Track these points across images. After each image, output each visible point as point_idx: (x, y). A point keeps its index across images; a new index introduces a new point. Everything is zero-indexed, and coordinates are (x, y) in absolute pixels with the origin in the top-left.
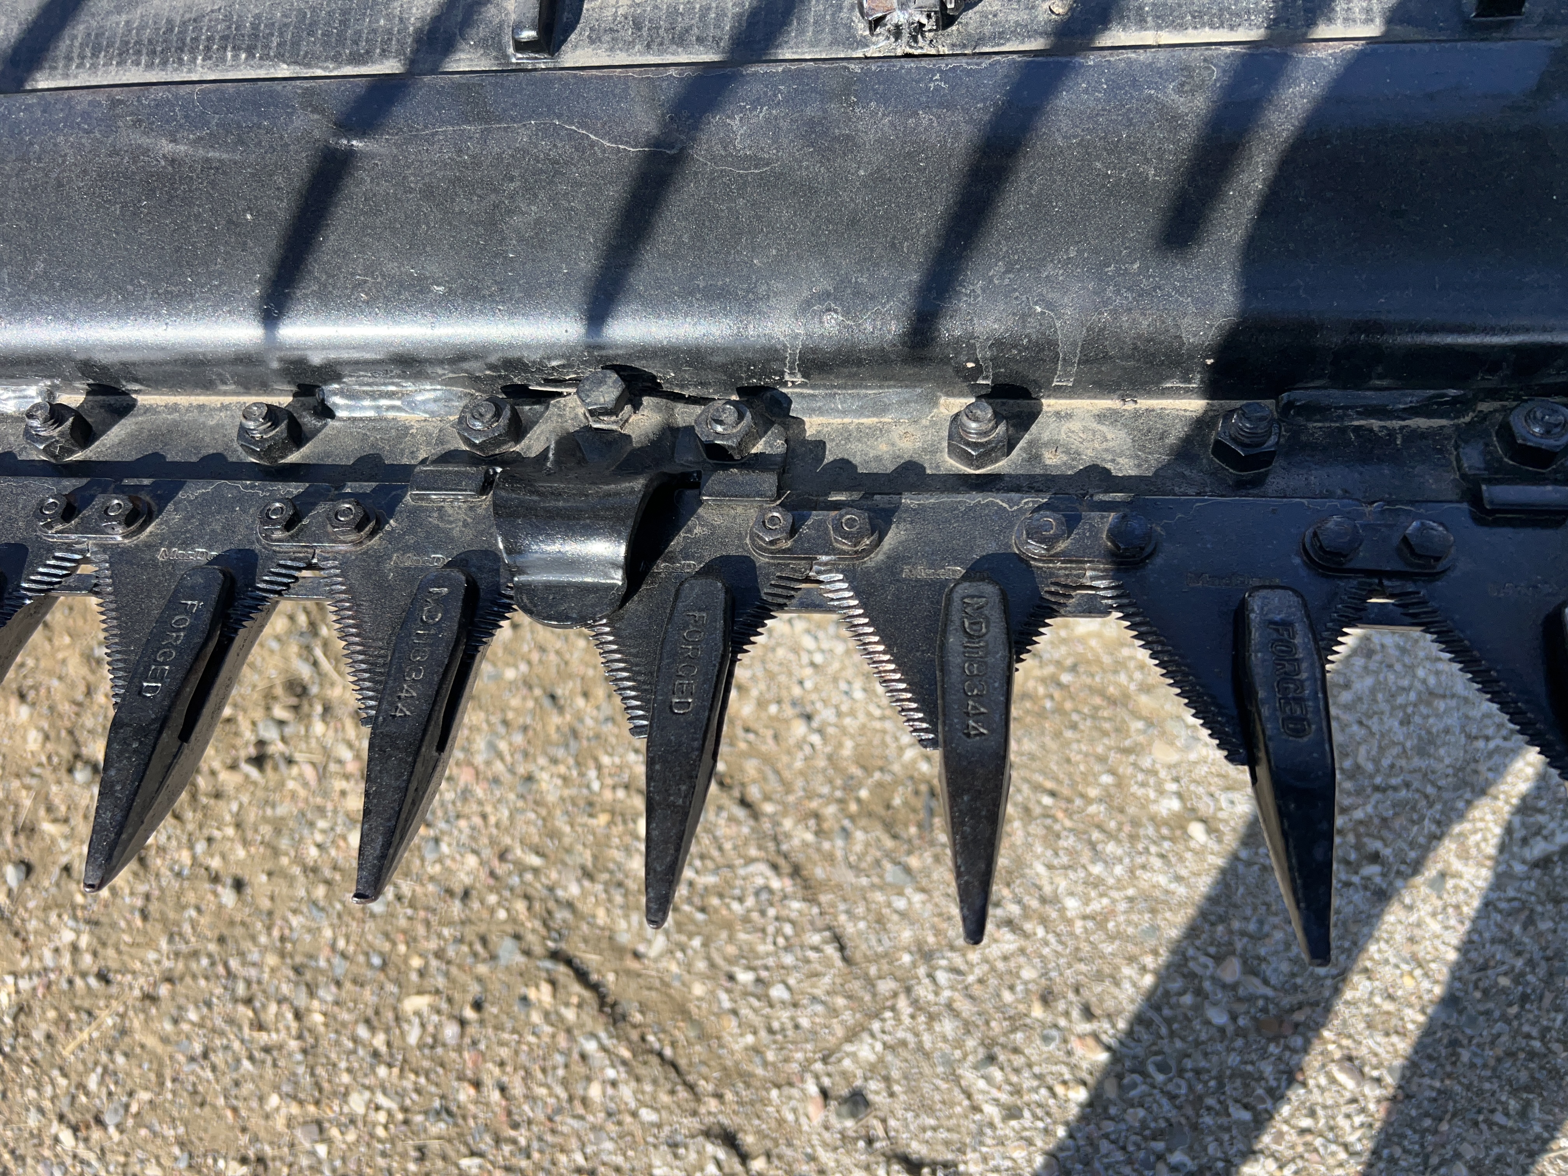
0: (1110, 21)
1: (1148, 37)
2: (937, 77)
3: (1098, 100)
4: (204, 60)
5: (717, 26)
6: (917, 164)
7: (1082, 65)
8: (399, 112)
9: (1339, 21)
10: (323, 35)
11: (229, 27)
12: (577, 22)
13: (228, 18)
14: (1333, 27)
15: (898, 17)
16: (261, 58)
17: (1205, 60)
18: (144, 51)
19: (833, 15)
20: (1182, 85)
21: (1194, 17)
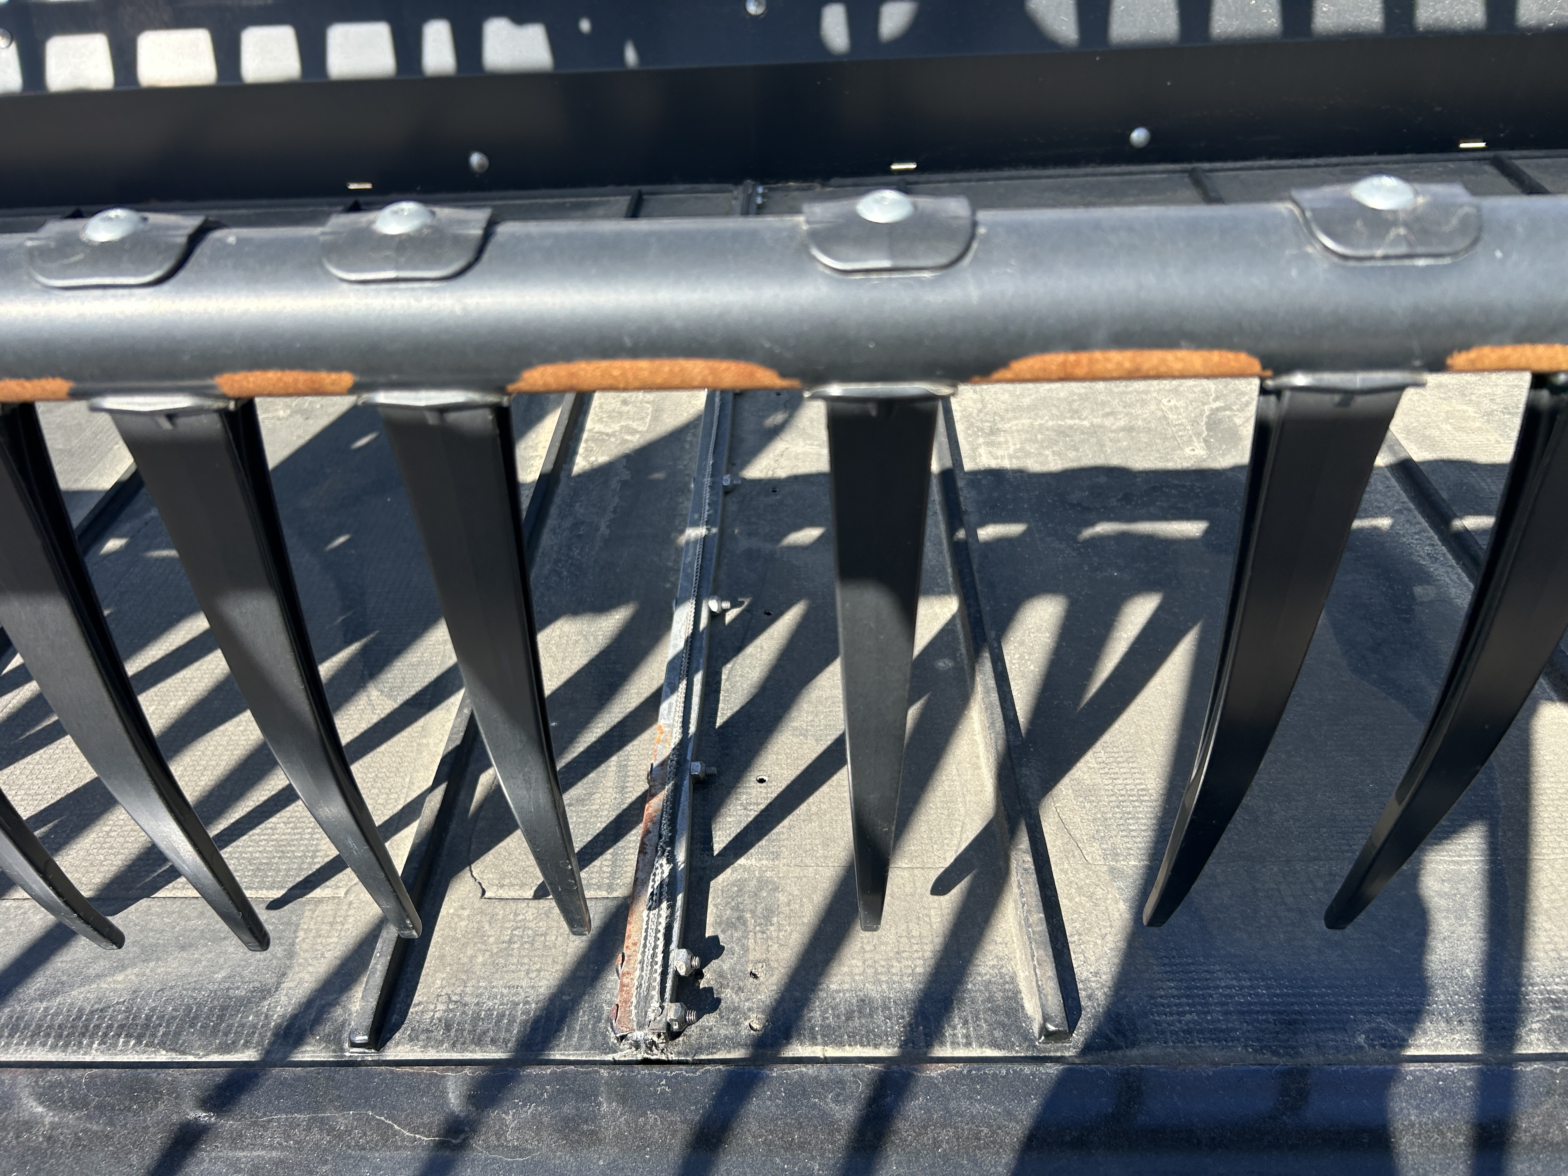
0: (791, 1037)
1: (817, 1051)
2: (664, 1082)
3: (777, 1106)
4: (99, 1044)
5: (508, 1030)
6: (644, 1156)
7: (768, 1076)
8: (246, 1100)
9: (948, 1044)
10: (201, 1027)
11: (128, 1018)
12: (403, 1023)
13: (128, 1010)
14: (944, 1048)
15: (638, 1035)
16: (146, 1045)
17: (854, 1076)
18: (53, 1034)
19: (594, 1024)
20: (838, 1095)
21: (849, 1037)
